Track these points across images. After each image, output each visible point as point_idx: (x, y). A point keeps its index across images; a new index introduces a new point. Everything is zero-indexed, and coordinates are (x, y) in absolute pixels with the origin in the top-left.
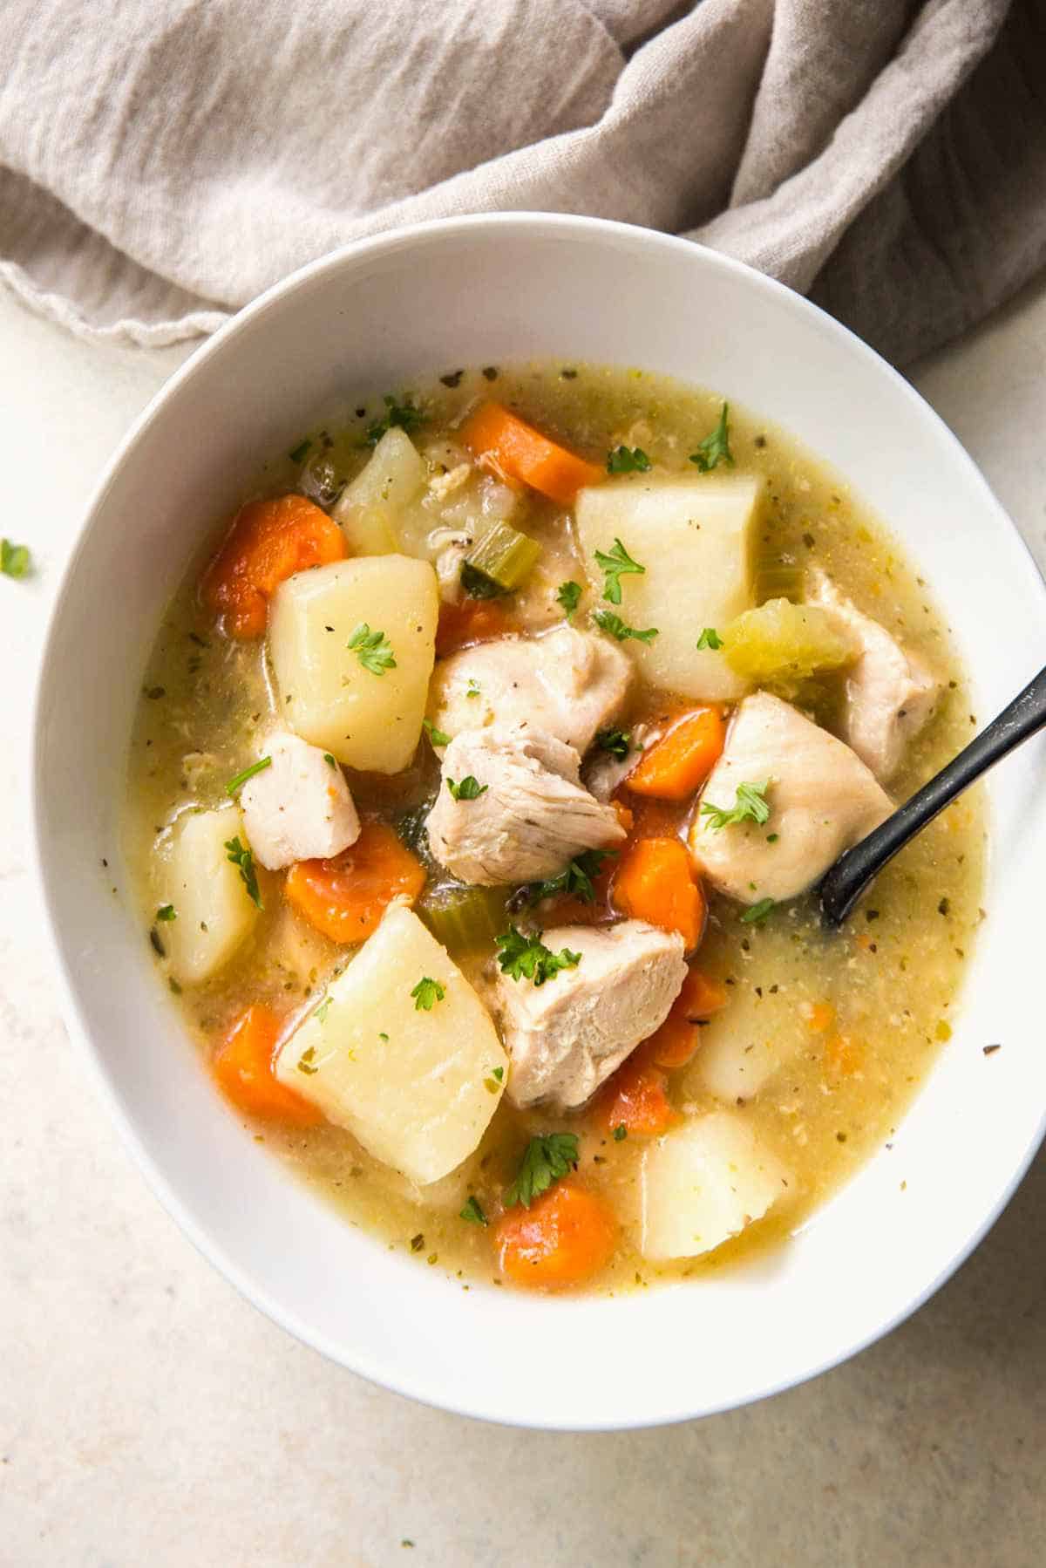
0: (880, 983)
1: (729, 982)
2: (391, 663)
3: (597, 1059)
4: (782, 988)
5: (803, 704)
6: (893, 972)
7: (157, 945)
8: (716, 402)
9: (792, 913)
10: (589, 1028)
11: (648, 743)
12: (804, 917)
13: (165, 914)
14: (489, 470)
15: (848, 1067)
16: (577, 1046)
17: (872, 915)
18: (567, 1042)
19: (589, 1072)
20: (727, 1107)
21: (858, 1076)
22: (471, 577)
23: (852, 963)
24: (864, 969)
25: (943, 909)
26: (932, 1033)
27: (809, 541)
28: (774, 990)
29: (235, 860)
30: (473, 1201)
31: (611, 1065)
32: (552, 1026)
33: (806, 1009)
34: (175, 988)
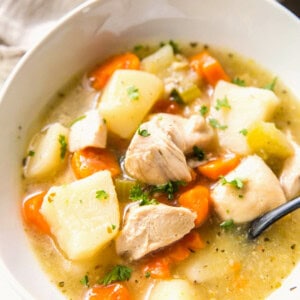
0: (261, 264)
1: (208, 243)
2: (137, 98)
3: (150, 241)
4: (226, 252)
5: (268, 162)
6: (268, 261)
7: (24, 162)
8: (274, 75)
9: (239, 229)
10: (152, 227)
11: (211, 159)
12: (242, 232)
13: (32, 154)
14: (194, 67)
15: (239, 286)
16: (145, 232)
17: (266, 240)
18: (142, 228)
19: (146, 244)
20: (190, 282)
21: (241, 290)
22: (174, 93)
23: (254, 253)
24: (257, 257)
25: (293, 247)
26: (274, 284)
27: (289, 123)
28: (223, 251)
29: (61, 142)
30: (86, 277)
31: (154, 246)
32: (139, 220)
33: (231, 262)
34: (23, 177)
